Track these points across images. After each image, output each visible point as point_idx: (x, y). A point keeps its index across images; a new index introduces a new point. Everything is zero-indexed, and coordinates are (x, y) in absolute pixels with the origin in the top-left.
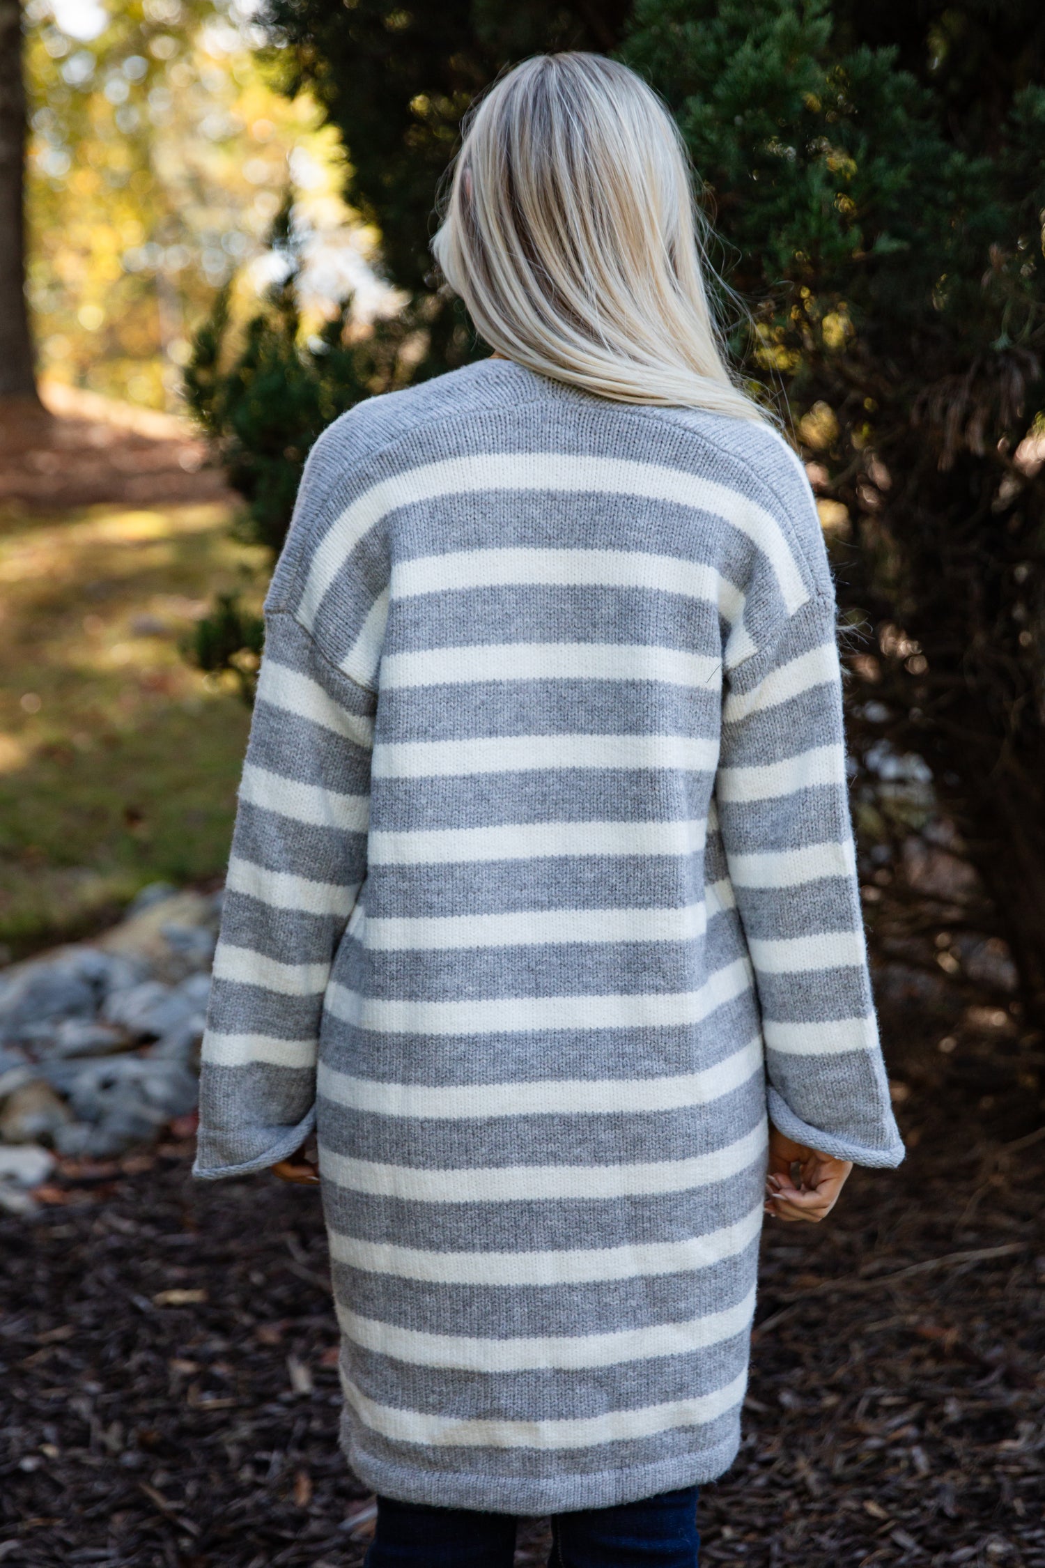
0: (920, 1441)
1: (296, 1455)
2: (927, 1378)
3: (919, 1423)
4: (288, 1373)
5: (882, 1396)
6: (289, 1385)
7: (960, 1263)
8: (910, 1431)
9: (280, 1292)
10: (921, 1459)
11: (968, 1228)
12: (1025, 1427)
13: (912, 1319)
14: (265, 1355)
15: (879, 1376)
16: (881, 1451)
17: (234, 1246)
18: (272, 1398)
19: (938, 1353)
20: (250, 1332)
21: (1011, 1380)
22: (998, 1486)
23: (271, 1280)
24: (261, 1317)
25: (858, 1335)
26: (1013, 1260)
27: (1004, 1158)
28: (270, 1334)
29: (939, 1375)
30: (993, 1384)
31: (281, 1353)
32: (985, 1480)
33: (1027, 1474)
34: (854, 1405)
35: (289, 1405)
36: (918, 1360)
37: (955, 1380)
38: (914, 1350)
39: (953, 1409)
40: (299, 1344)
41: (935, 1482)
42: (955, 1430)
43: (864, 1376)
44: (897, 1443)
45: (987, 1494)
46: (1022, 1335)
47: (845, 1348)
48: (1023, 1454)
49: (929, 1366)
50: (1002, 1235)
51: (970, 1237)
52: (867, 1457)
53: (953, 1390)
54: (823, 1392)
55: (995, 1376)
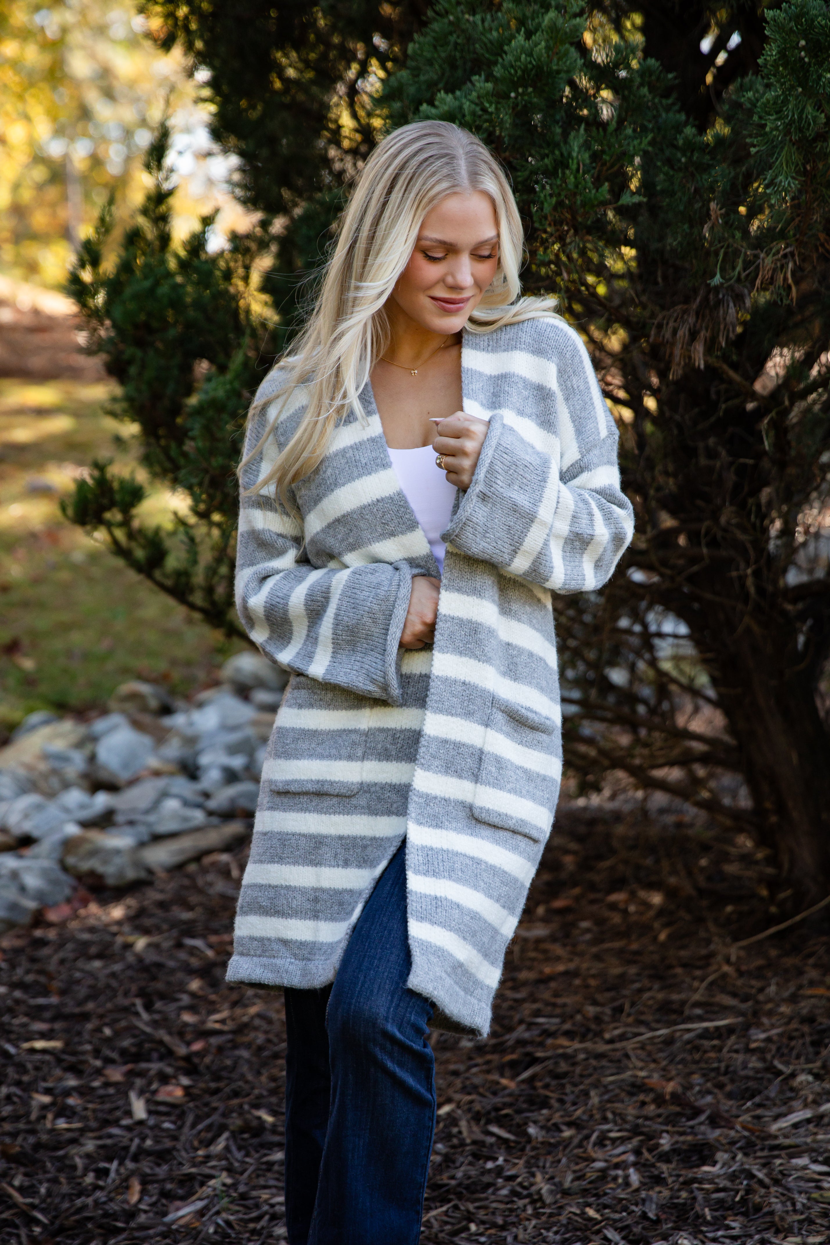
0: (635, 1164)
1: (130, 1165)
2: (647, 1118)
3: (637, 1152)
4: (129, 1104)
5: (610, 1131)
6: (129, 1113)
7: (689, 1030)
8: (631, 1158)
9: (126, 1043)
10: (635, 1178)
11: (697, 1004)
12: (722, 1156)
13: (643, 1074)
14: (111, 1091)
15: (610, 1115)
16: (603, 1171)
17: (90, 1006)
18: (116, 1123)
19: (659, 1100)
20: (99, 1072)
21: (714, 1121)
22: (694, 1199)
23: (117, 1034)
24: (108, 1061)
25: (596, 1085)
26: (730, 1030)
27: (734, 952)
28: (116, 1074)
29: (659, 1116)
30: (701, 1123)
31: (123, 1089)
32: (684, 1194)
33: (718, 1190)
34: (588, 1137)
35: (129, 1128)
36: (643, 1104)
37: (671, 1120)
38: (642, 1097)
39: (665, 1142)
40: (139, 1082)
41: (643, 1194)
42: (665, 1157)
43: (598, 1117)
44: (617, 1166)
45: (684, 1204)
46: (729, 1088)
47: (586, 1094)
48: (719, 1176)
49: (651, 1108)
50: (724, 1010)
51: (698, 1011)
52: (592, 1175)
53: (669, 1128)
54: (564, 1128)
55: (702, 1118)
